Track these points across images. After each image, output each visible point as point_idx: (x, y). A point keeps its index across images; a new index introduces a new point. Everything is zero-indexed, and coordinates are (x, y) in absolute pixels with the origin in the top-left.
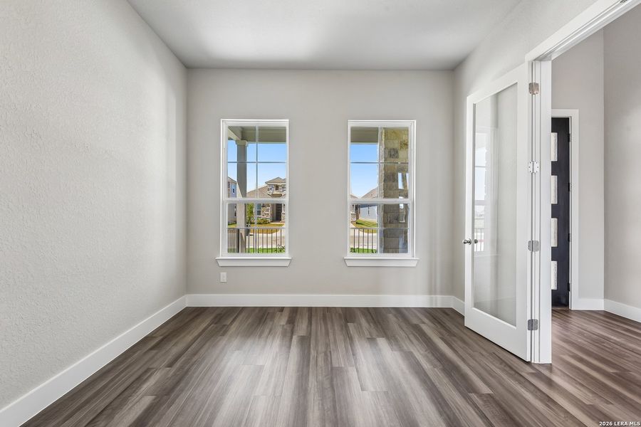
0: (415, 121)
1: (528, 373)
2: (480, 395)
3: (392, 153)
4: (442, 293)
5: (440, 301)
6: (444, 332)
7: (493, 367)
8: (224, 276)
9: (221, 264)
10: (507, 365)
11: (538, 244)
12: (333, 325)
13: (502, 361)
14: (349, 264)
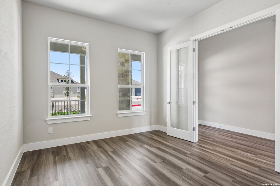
0: (144, 53)
1: (195, 145)
2: (189, 154)
3: (122, 64)
4: (154, 124)
5: (154, 128)
6: (163, 138)
7: (185, 146)
8: (51, 129)
9: (49, 123)
10: (188, 144)
11: (195, 102)
12: (121, 144)
13: (187, 144)
14: (119, 116)
